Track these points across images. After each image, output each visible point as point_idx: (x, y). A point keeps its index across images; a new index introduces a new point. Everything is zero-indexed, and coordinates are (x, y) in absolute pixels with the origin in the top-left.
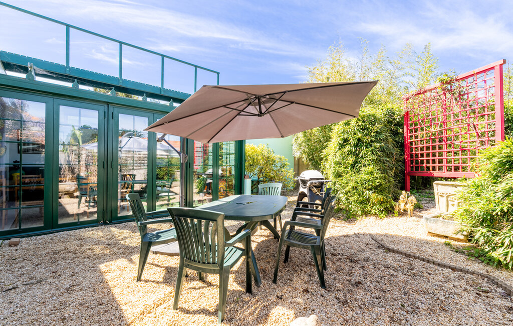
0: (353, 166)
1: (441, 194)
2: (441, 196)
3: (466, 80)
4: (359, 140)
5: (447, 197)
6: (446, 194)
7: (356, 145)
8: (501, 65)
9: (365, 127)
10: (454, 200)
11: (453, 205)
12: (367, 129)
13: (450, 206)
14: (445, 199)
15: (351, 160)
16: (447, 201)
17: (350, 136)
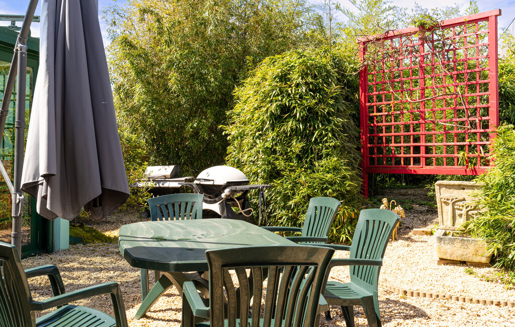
0: (299, 158)
1: (446, 200)
2: (445, 202)
3: (452, 29)
4: (310, 110)
5: (453, 204)
6: (452, 200)
7: (304, 120)
8: (496, 16)
9: (316, 86)
10: (461, 208)
11: (461, 215)
12: (320, 90)
13: (457, 217)
14: (450, 208)
15: (297, 146)
16: (454, 210)
17: (294, 102)
